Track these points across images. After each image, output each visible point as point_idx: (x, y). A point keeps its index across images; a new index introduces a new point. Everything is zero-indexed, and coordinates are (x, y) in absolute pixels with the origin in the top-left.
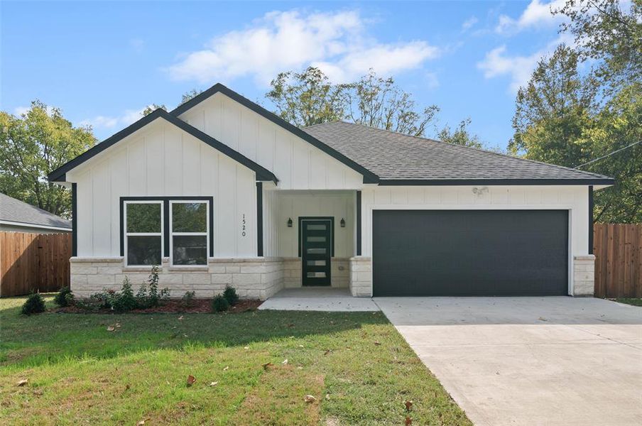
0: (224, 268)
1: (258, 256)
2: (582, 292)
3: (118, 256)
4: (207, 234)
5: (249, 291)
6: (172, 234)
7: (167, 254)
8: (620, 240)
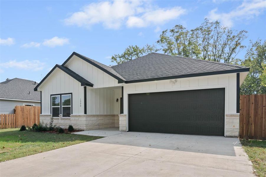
0: (74, 118)
1: (85, 114)
2: (231, 135)
3: (50, 114)
4: (71, 106)
5: (81, 127)
6: (62, 106)
7: (61, 114)
8: (259, 104)
